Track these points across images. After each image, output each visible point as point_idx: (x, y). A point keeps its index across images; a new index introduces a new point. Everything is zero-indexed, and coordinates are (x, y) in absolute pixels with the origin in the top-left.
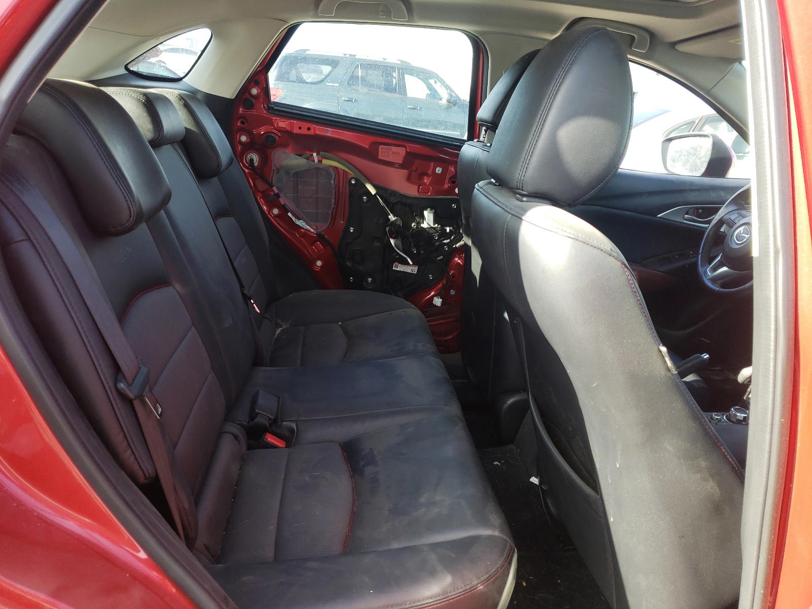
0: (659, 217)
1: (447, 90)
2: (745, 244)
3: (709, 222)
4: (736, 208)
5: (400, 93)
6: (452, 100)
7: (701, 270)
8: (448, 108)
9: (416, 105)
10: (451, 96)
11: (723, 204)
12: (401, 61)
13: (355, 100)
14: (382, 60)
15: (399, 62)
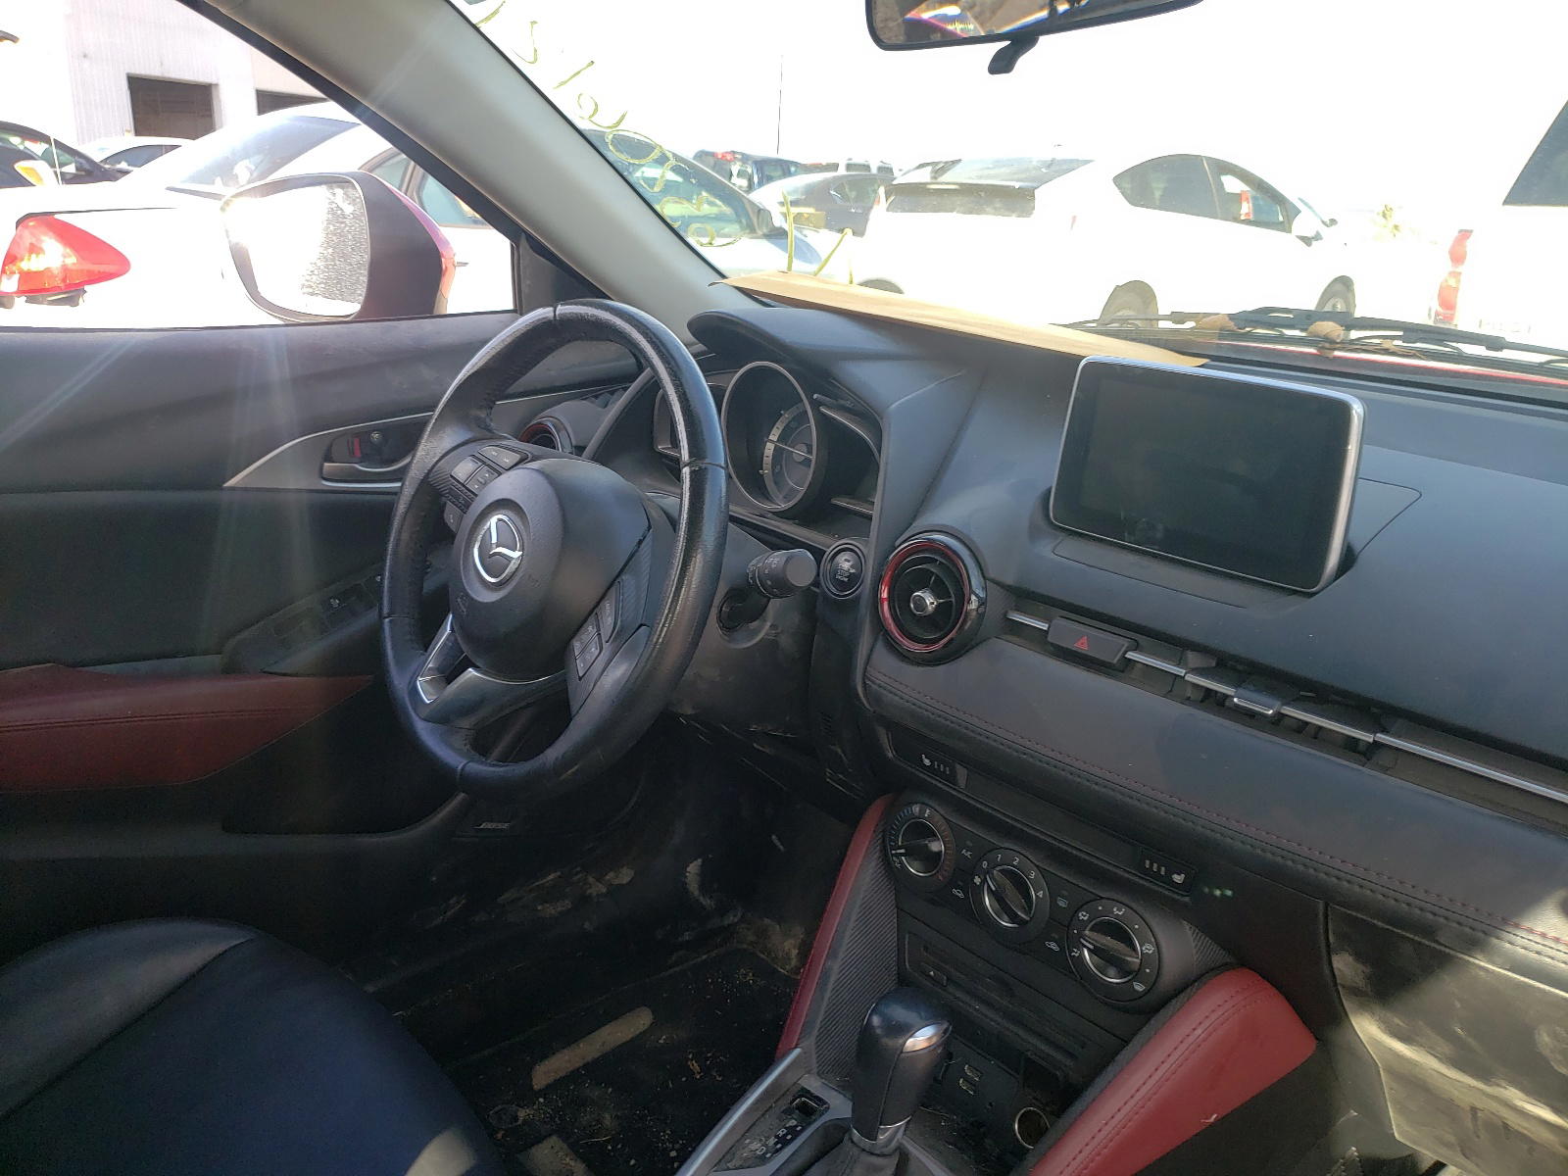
0: (232, 489)
2: (513, 583)
3: (399, 475)
4: (468, 436)
7: (398, 681)
11: (432, 408)
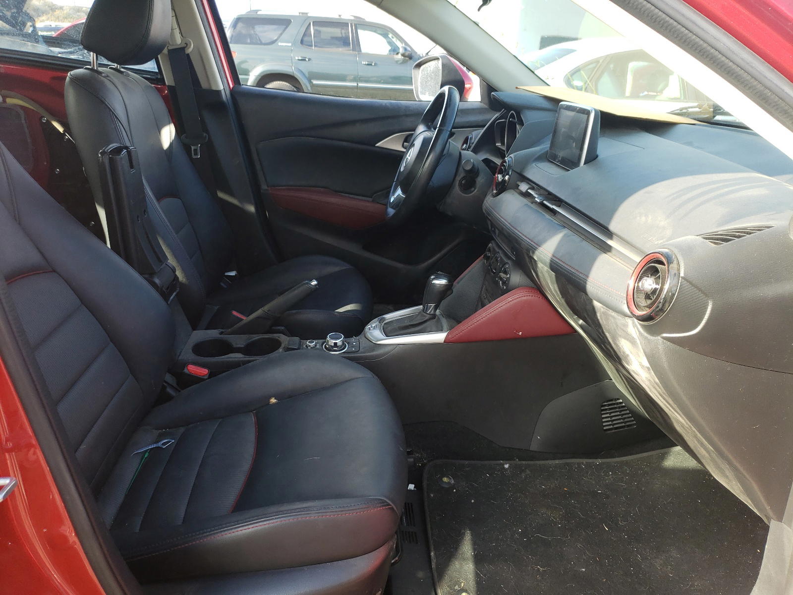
0: (377, 147)
1: (402, 43)
5: (354, 49)
6: (407, 54)
8: (404, 62)
9: (373, 61)
10: (406, 49)
12: (355, 17)
13: (309, 60)
14: (338, 17)
15: (353, 18)
